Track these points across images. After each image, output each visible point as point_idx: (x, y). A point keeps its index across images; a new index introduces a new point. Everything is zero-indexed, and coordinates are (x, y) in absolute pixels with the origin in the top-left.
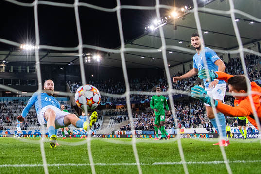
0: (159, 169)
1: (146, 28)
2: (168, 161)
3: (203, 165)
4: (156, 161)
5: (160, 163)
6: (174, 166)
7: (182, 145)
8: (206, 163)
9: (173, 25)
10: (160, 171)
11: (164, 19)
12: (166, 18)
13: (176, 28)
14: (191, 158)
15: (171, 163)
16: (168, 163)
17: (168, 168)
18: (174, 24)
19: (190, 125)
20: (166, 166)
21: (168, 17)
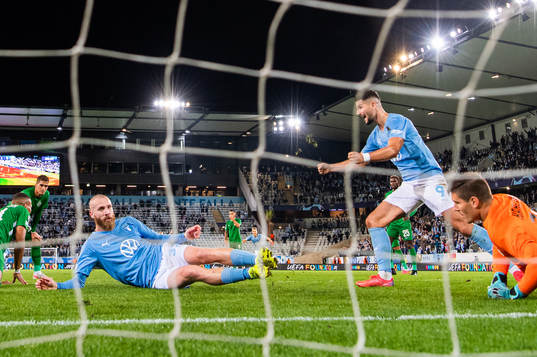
0: (410, 328)
1: (385, 69)
2: (427, 314)
3: (490, 319)
4: (404, 313)
5: (411, 317)
6: (438, 321)
7: (452, 284)
8: (496, 316)
9: (435, 62)
10: (412, 331)
11: (419, 53)
12: (422, 50)
13: (441, 70)
14: (469, 307)
15: (432, 317)
16: (426, 317)
17: (426, 325)
18: (438, 61)
19: (467, 247)
20: (423, 321)
21: (425, 49)
